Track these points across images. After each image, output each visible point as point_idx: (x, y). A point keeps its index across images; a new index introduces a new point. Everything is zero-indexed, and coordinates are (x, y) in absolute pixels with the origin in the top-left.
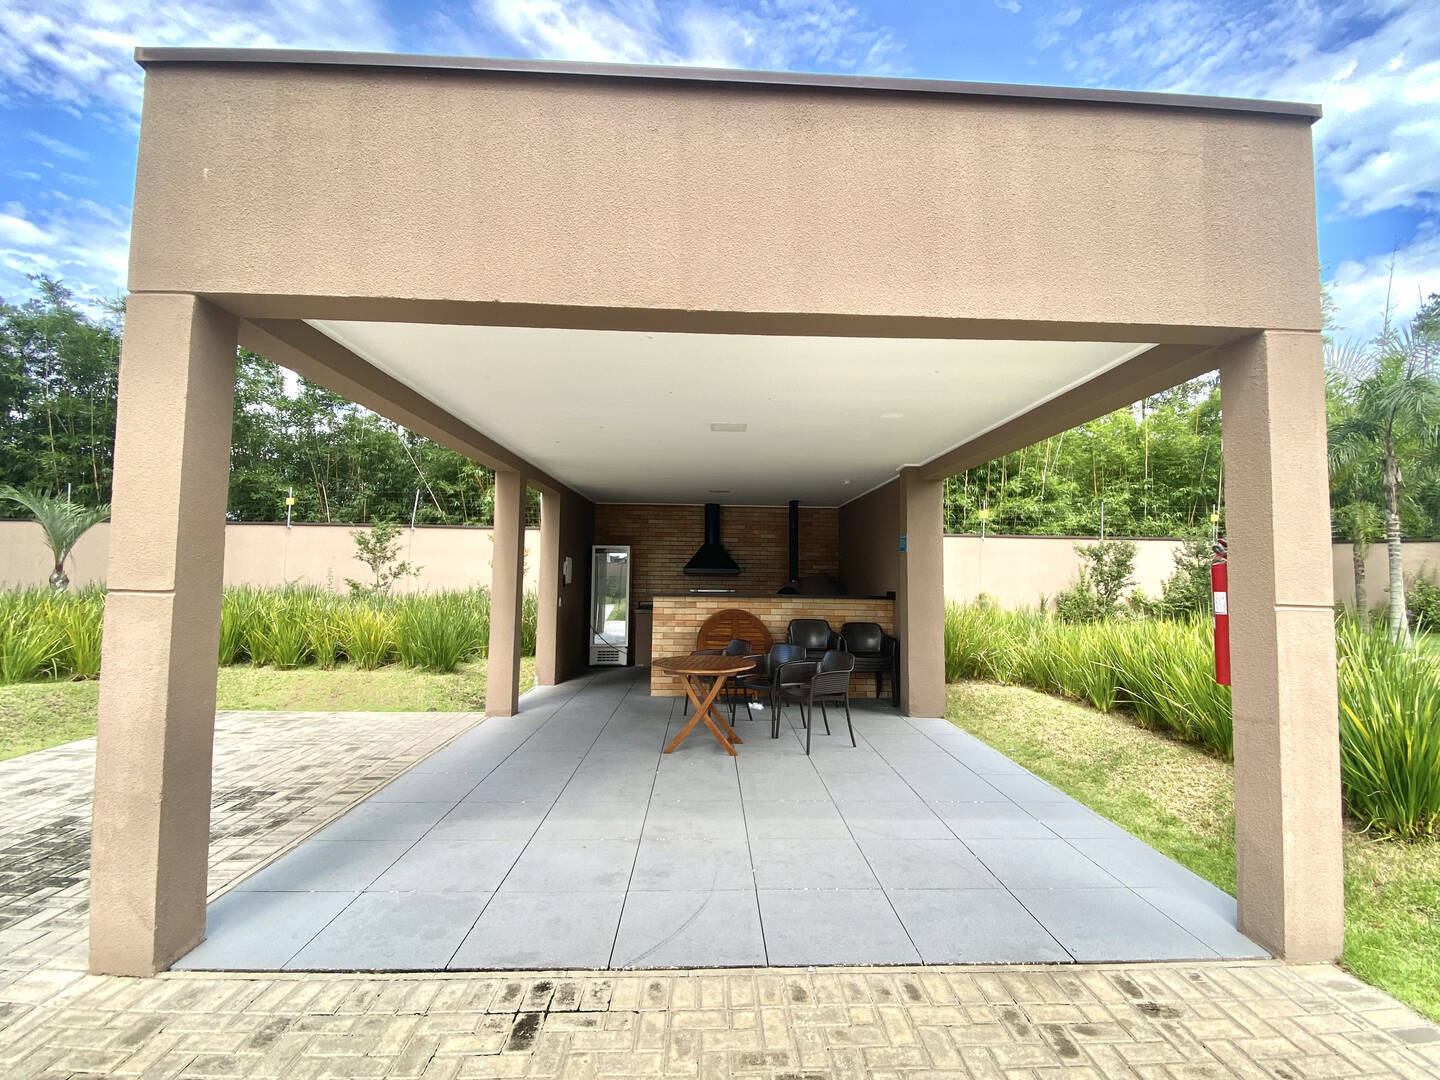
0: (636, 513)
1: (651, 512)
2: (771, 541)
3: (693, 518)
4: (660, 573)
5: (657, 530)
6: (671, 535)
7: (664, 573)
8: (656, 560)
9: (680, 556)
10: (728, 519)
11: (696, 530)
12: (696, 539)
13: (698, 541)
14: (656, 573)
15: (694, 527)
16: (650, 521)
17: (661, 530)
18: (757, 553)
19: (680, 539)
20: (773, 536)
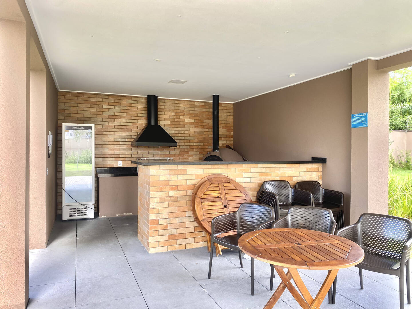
0: (92, 99)
1: (104, 100)
2: (192, 124)
3: (138, 105)
4: (112, 146)
5: (109, 113)
6: (120, 117)
7: (116, 146)
8: (110, 137)
9: (128, 134)
10: (163, 107)
11: (139, 115)
12: (139, 121)
13: (142, 123)
14: (109, 146)
15: (138, 112)
16: (104, 107)
17: (112, 114)
18: (183, 132)
19: (128, 121)
20: (193, 121)
